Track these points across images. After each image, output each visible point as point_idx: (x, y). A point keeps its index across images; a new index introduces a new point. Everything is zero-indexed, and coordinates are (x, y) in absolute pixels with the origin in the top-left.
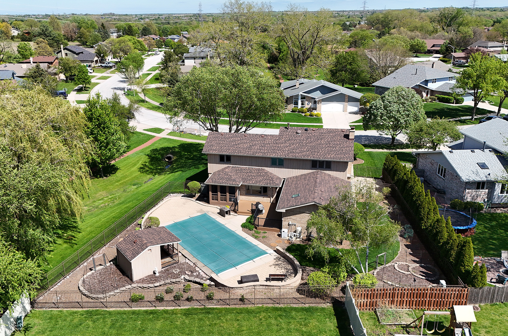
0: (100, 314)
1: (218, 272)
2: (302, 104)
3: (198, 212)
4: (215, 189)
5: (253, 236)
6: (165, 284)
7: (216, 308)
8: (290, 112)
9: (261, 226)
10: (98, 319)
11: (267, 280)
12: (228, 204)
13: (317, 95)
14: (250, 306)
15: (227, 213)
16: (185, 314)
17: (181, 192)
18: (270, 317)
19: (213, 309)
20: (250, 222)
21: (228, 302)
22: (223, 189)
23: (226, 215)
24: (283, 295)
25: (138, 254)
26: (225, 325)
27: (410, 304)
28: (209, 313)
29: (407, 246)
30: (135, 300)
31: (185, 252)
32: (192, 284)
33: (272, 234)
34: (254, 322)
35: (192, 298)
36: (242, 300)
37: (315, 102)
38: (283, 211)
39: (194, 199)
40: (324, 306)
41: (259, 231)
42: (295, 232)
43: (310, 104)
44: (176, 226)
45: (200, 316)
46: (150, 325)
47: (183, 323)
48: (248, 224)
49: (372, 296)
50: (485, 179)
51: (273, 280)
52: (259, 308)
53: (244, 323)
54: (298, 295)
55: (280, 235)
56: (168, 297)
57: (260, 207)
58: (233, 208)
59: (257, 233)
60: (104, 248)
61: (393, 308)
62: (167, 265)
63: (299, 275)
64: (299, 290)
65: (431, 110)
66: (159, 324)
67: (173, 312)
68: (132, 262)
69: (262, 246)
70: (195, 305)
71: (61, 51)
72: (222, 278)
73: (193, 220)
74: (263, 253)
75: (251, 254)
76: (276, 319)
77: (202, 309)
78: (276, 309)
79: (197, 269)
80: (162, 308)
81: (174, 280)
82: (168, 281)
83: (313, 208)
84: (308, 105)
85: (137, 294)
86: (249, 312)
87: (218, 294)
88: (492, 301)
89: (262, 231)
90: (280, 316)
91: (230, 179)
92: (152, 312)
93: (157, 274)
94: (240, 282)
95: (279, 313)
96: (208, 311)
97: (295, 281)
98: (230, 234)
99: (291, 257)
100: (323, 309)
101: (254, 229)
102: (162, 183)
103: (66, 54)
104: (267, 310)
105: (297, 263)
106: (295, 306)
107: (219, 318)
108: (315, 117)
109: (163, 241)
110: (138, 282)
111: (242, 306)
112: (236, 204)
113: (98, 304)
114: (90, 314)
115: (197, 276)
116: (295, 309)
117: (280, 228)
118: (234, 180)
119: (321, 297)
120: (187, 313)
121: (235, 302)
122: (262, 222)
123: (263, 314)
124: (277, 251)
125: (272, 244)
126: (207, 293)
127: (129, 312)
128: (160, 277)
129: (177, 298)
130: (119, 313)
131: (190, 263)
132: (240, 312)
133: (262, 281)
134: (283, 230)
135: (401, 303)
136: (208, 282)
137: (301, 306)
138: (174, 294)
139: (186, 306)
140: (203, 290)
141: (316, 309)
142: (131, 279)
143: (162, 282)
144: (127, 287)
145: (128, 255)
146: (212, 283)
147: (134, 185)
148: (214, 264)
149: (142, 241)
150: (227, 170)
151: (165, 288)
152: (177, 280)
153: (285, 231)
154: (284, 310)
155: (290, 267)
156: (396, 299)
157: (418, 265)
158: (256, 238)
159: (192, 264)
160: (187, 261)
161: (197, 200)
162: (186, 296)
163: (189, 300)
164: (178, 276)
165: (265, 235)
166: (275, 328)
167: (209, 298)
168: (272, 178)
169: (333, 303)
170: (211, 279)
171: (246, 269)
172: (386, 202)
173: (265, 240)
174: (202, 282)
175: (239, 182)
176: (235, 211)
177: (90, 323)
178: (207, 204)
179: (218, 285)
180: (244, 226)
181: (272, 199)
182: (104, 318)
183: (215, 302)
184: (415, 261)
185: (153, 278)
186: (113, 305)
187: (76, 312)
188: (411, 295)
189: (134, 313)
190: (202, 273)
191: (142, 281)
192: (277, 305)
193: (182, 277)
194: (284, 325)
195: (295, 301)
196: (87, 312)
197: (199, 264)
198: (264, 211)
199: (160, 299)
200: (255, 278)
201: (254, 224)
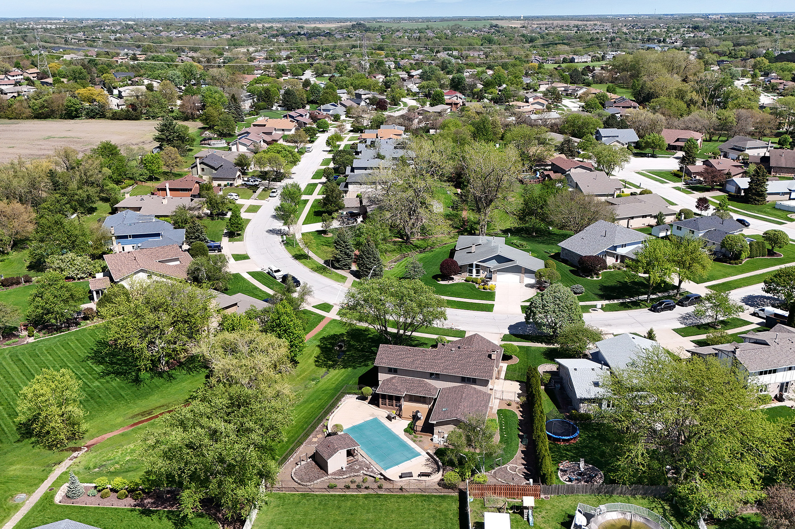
0: (310, 496)
1: (386, 469)
2: (477, 273)
3: (371, 416)
4: (384, 397)
5: (412, 440)
6: (350, 477)
7: (384, 494)
8: (463, 281)
9: (419, 431)
10: (310, 499)
11: (419, 475)
12: (394, 409)
13: (493, 264)
14: (406, 494)
15: (393, 418)
16: (364, 498)
17: (355, 394)
18: (418, 501)
19: (383, 495)
20: (410, 428)
21: (392, 490)
22: (391, 398)
23: (393, 420)
24: (428, 486)
25: (332, 456)
26: (390, 505)
27: (506, 494)
28: (380, 497)
29: (522, 452)
30: (331, 487)
31: (362, 452)
32: (368, 477)
33: (426, 438)
34: (408, 503)
35: (368, 487)
36: (401, 489)
37: (490, 272)
38: (435, 422)
39: (366, 402)
40: (453, 494)
41: (417, 435)
42: (443, 438)
43: (486, 273)
44: (354, 429)
45: (375, 499)
46: (343, 504)
47: (364, 503)
48: (409, 429)
49: (482, 489)
50: (593, 397)
51: (423, 475)
52: (412, 495)
53: (402, 504)
54: (438, 487)
55: (432, 440)
56: (353, 486)
57: (419, 414)
58: (398, 413)
59: (416, 437)
60: (302, 446)
61: (496, 497)
62: (350, 462)
63: (441, 472)
64: (439, 484)
65: (613, 284)
66: (349, 503)
67: (357, 496)
68: (328, 461)
69: (418, 449)
70: (371, 492)
71: (196, 166)
72: (389, 473)
73: (367, 423)
74: (418, 454)
75: (410, 456)
76: (422, 502)
77: (375, 495)
78: (423, 496)
79: (372, 466)
80: (350, 493)
81: (356, 474)
82: (352, 475)
83: (457, 422)
84: (483, 275)
85: (333, 484)
86: (405, 497)
87: (386, 485)
88: (558, 494)
89: (419, 436)
90: (425, 500)
91: (396, 390)
92: (343, 496)
93: (344, 469)
94: (401, 477)
95: (424, 498)
96: (379, 496)
97: (437, 477)
98: (395, 437)
99: (437, 459)
100: (452, 496)
101: (414, 434)
102: (337, 379)
103: (203, 170)
104: (417, 496)
105: (440, 464)
106: (435, 494)
107: (386, 501)
108: (488, 291)
109: (348, 446)
110: (332, 475)
111: (401, 493)
112: (401, 410)
113: (307, 490)
114: (304, 496)
115: (372, 472)
116: (435, 496)
117: (433, 435)
118: (399, 391)
119: (452, 489)
120: (366, 497)
121: (397, 490)
122: (419, 429)
123: (414, 499)
124: (428, 453)
125: (426, 447)
126: (379, 484)
127: (329, 495)
128: (346, 471)
129: (359, 487)
130: (322, 496)
131: (366, 461)
132: (400, 497)
133: (415, 476)
134: (434, 436)
135: (500, 494)
136: (379, 476)
137: (438, 494)
138: (357, 484)
139: (365, 492)
140: (375, 482)
141: (448, 496)
142: (327, 472)
143: (348, 475)
144: (325, 478)
145: (325, 456)
146: (382, 477)
147: (313, 380)
148: (383, 463)
149: (334, 446)
150: (394, 381)
151: (351, 479)
152: (358, 474)
153: (436, 436)
154: (427, 496)
155: (435, 466)
156: (497, 491)
157: (523, 467)
158: (414, 441)
159: (368, 463)
160: (364, 460)
161: (369, 403)
162: (365, 485)
163: (366, 488)
164: (358, 471)
165: (421, 439)
166: (421, 507)
167: (380, 487)
168: (430, 388)
169: (459, 493)
170: (381, 474)
171: (404, 467)
172: (521, 409)
173: (421, 443)
174: (375, 476)
175: (404, 393)
176: (400, 416)
177: (306, 501)
178: (377, 408)
179: (386, 478)
180: (406, 431)
181: (430, 406)
182: (314, 499)
183: (384, 490)
184: (523, 464)
185: (341, 472)
186: (317, 490)
187: (295, 494)
188: (506, 489)
189: (332, 496)
190: (375, 469)
191: (334, 474)
192: (423, 493)
193: (362, 472)
194: (426, 506)
195: (435, 491)
196: (302, 495)
197: (373, 462)
198: (422, 418)
199: (348, 487)
200: (410, 475)
201: (413, 429)
